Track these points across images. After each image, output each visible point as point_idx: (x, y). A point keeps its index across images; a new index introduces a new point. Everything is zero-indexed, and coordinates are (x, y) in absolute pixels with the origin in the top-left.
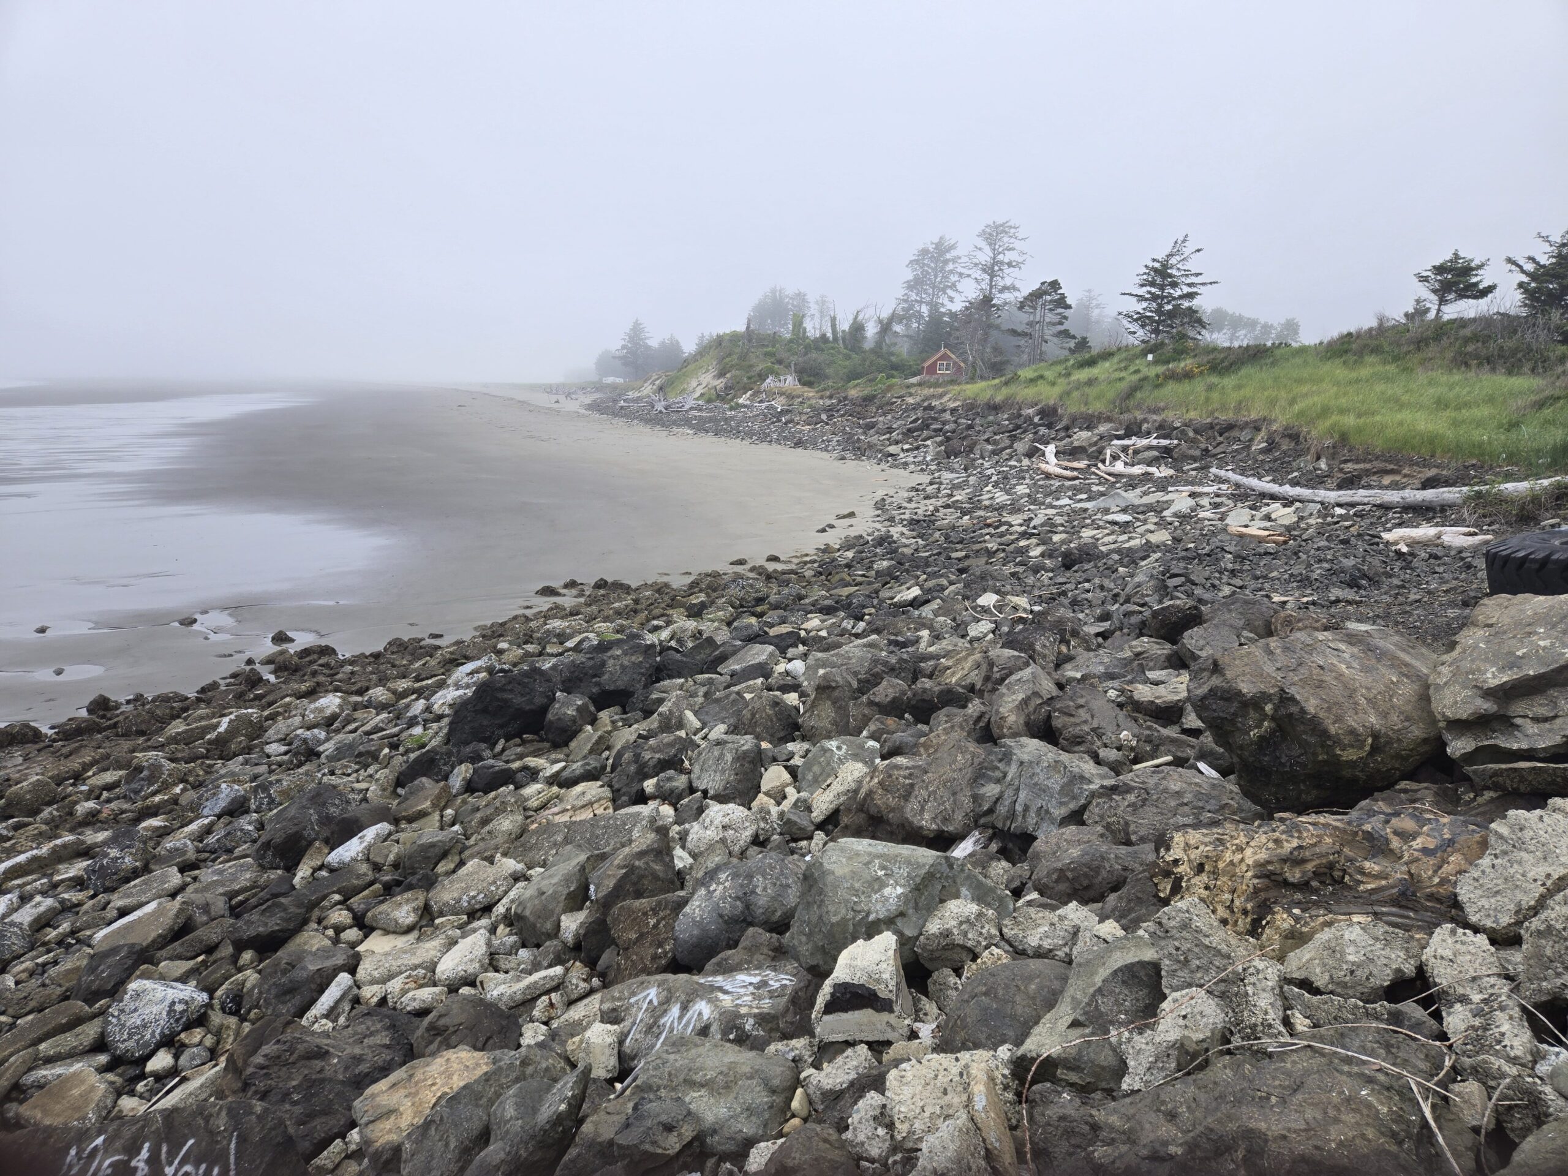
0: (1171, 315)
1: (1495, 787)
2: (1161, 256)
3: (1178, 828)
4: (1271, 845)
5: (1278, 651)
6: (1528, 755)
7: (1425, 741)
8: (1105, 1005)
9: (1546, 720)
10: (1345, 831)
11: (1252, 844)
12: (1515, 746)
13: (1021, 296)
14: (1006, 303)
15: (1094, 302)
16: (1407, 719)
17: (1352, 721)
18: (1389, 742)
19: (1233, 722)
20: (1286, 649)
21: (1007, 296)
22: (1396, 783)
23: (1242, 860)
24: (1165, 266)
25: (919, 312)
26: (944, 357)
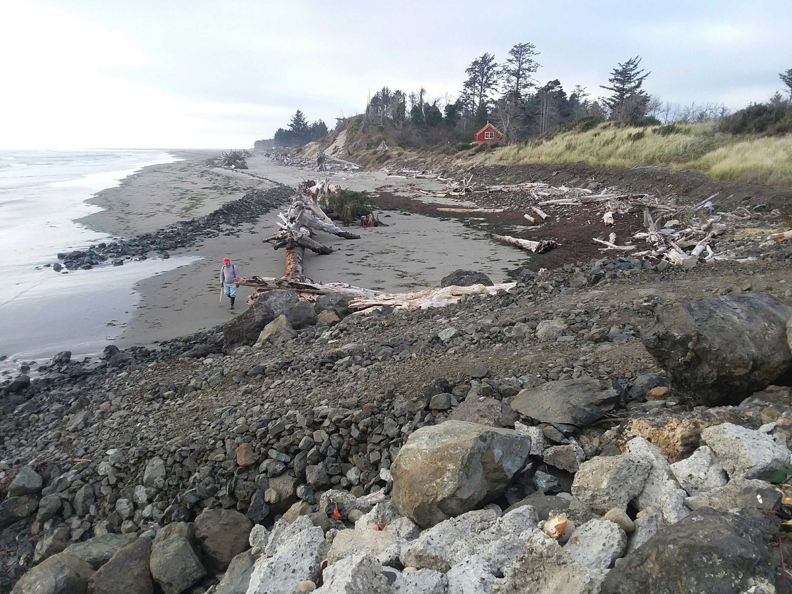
2: (623, 63)
4: (692, 426)
5: (696, 309)
7: (784, 362)
11: (681, 425)
13: (536, 90)
14: (527, 95)
15: (582, 93)
16: (774, 349)
17: (740, 351)
18: (763, 364)
19: (668, 354)
20: (701, 307)
21: (527, 91)
22: (766, 387)
23: (674, 435)
24: (625, 70)
25: (473, 101)
26: (489, 129)
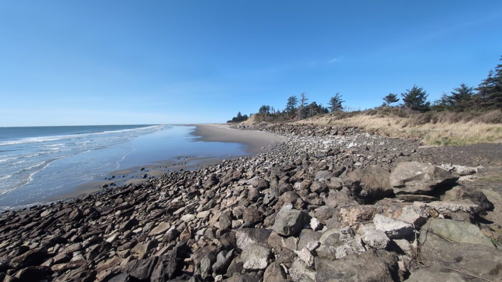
0: (337, 107)
1: (403, 199)
2: (334, 97)
3: (341, 207)
4: (360, 211)
6: (409, 193)
8: (329, 241)
9: (413, 186)
10: (374, 208)
11: (356, 211)
12: (407, 191)
13: (308, 105)
15: (322, 105)
16: (385, 186)
17: (374, 186)
18: (382, 190)
21: (306, 105)
22: (383, 198)
23: (354, 214)
24: (335, 98)
25: (290, 108)
